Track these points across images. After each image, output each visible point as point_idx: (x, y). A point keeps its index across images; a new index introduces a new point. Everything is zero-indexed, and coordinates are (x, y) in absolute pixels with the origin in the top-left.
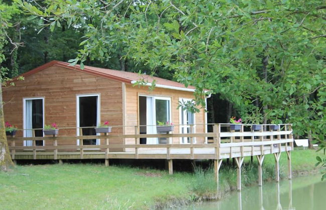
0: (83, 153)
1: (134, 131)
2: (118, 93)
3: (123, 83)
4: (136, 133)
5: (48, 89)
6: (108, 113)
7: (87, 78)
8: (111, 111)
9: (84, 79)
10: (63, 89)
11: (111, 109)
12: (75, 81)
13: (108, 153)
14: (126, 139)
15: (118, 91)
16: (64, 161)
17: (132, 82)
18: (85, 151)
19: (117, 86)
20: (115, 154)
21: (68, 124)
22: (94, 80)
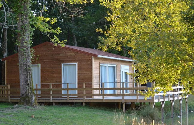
0: (69, 99)
1: (99, 86)
2: (89, 63)
3: (92, 57)
4: (100, 87)
5: (43, 59)
6: (83, 75)
7: (69, 53)
8: (84, 73)
9: (66, 54)
10: (53, 59)
11: (85, 72)
12: (61, 55)
13: (85, 99)
14: (94, 91)
15: (89, 61)
16: (56, 104)
17: (98, 56)
18: (70, 98)
19: (89, 58)
20: (90, 100)
21: (56, 81)
22: (73, 54)
